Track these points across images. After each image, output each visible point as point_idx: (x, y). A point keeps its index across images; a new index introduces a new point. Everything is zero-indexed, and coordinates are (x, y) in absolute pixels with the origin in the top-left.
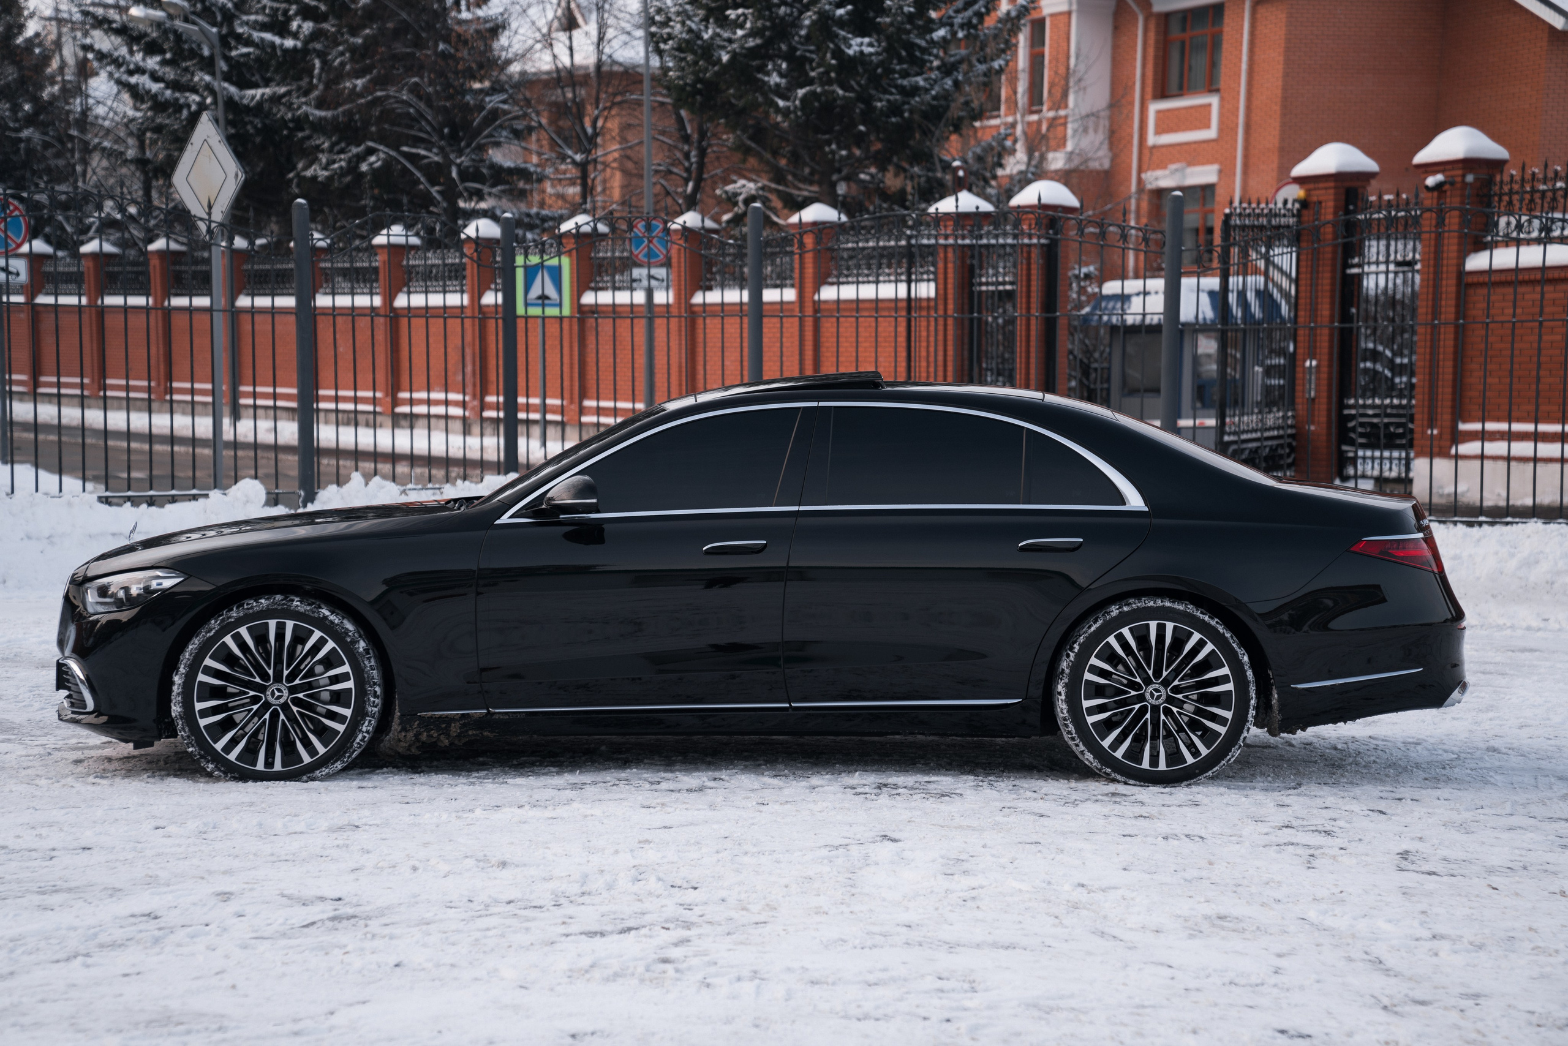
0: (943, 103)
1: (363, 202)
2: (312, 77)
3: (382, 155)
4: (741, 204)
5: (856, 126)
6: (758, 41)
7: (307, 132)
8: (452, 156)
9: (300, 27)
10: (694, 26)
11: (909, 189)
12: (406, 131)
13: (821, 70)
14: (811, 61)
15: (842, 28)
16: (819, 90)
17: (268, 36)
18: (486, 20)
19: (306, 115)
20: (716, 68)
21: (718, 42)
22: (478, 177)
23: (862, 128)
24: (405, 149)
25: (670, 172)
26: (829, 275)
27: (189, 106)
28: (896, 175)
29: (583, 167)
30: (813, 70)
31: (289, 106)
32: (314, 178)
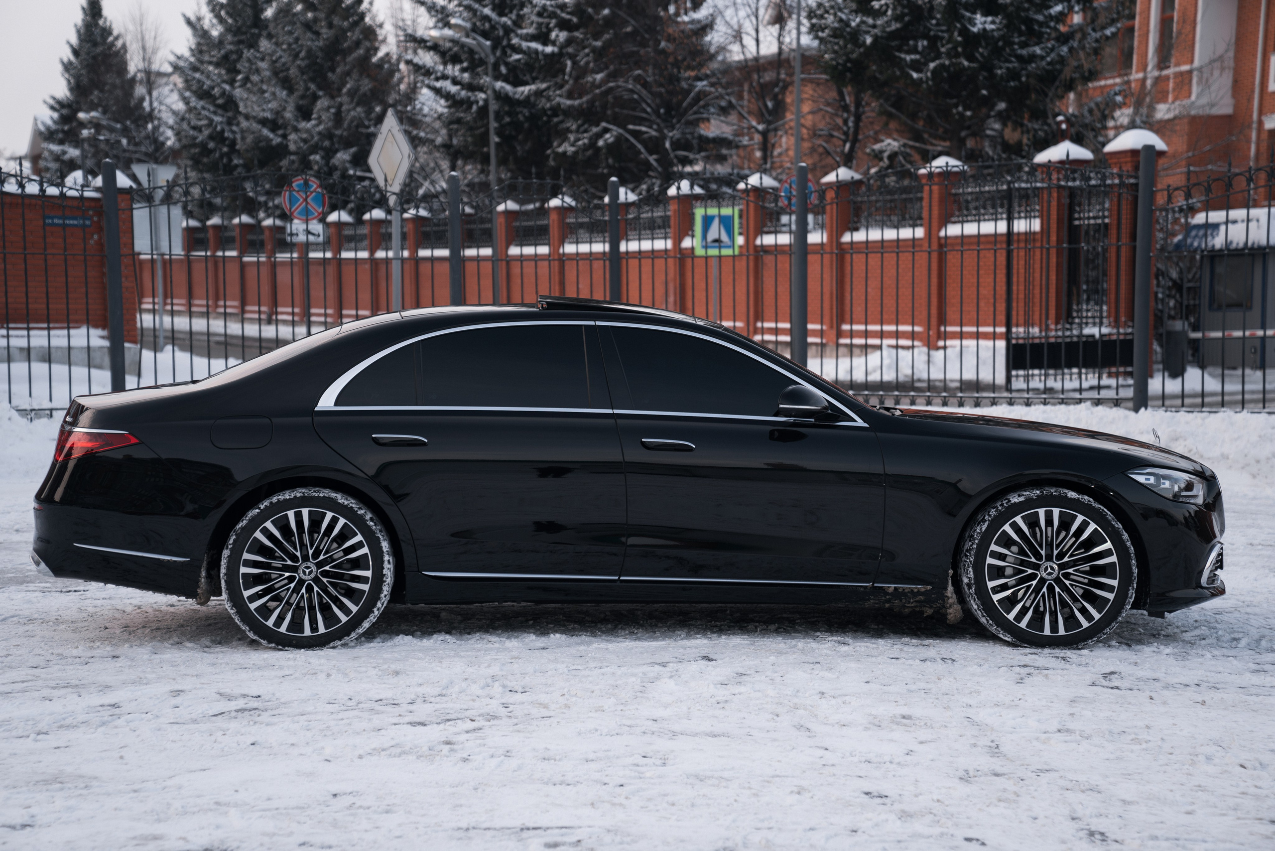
0: (1058, 67)
1: (600, 170)
2: (564, 74)
3: (615, 133)
4: (886, 160)
5: (979, 90)
6: (898, 25)
7: (561, 118)
8: (666, 131)
9: (557, 36)
10: (844, 17)
11: (1025, 141)
12: (631, 113)
13: (950, 46)
14: (942, 38)
15: (967, 10)
16: (947, 62)
17: (534, 45)
18: (699, 21)
19: (559, 104)
20: (862, 50)
21: (864, 28)
22: (687, 147)
23: (984, 92)
24: (631, 127)
25: (832, 136)
26: (952, 215)
27: (477, 102)
28: (1014, 130)
29: (764, 134)
30: (943, 46)
31: (549, 99)
32: (565, 153)
